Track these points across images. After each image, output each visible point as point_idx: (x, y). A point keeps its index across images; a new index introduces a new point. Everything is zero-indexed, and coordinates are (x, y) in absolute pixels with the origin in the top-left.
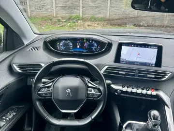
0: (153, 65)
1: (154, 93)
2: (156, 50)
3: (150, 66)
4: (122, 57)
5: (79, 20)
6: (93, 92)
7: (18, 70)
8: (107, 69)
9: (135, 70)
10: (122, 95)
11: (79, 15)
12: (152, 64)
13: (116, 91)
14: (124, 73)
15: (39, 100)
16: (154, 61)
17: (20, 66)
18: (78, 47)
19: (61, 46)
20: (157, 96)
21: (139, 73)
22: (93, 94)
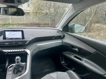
5: (10, 25)
11: (10, 23)
12: (21, 38)
20: (24, 51)
21: (15, 43)
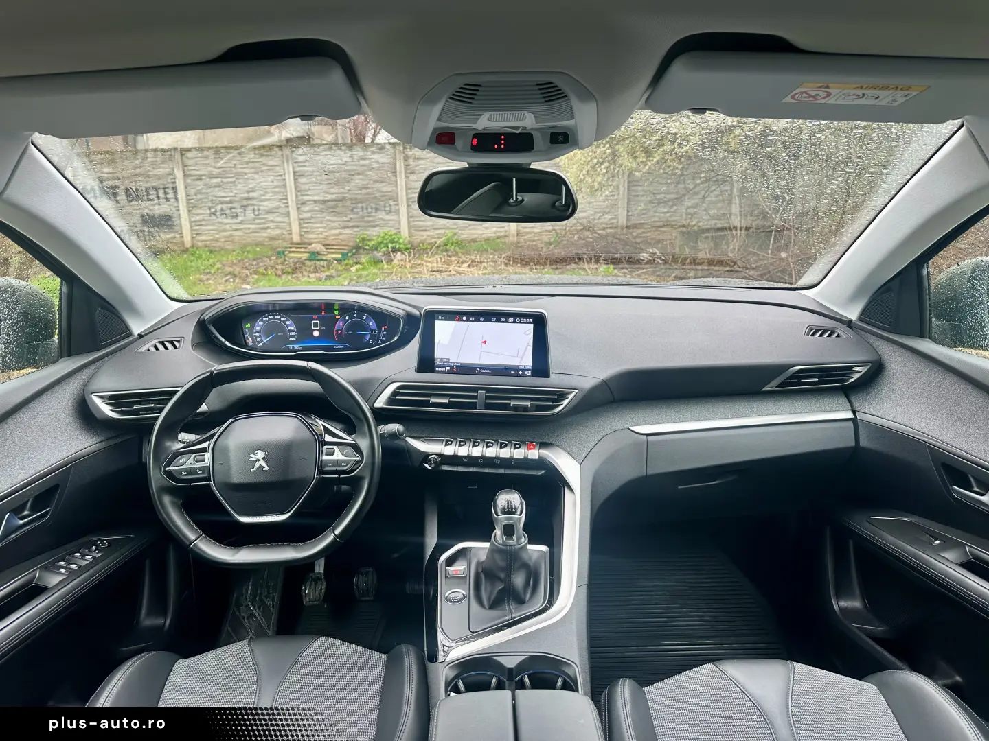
0: (528, 373)
1: (534, 454)
2: (529, 328)
3: (518, 375)
4: (439, 354)
6: (338, 455)
7: (108, 411)
8: (395, 393)
9: (476, 390)
10: (445, 468)
12: (524, 370)
13: (426, 457)
14: (446, 401)
15: (171, 491)
16: (527, 361)
17: (114, 400)
18: (316, 334)
19: (256, 333)
20: (542, 463)
21: (487, 398)
22: (337, 463)
